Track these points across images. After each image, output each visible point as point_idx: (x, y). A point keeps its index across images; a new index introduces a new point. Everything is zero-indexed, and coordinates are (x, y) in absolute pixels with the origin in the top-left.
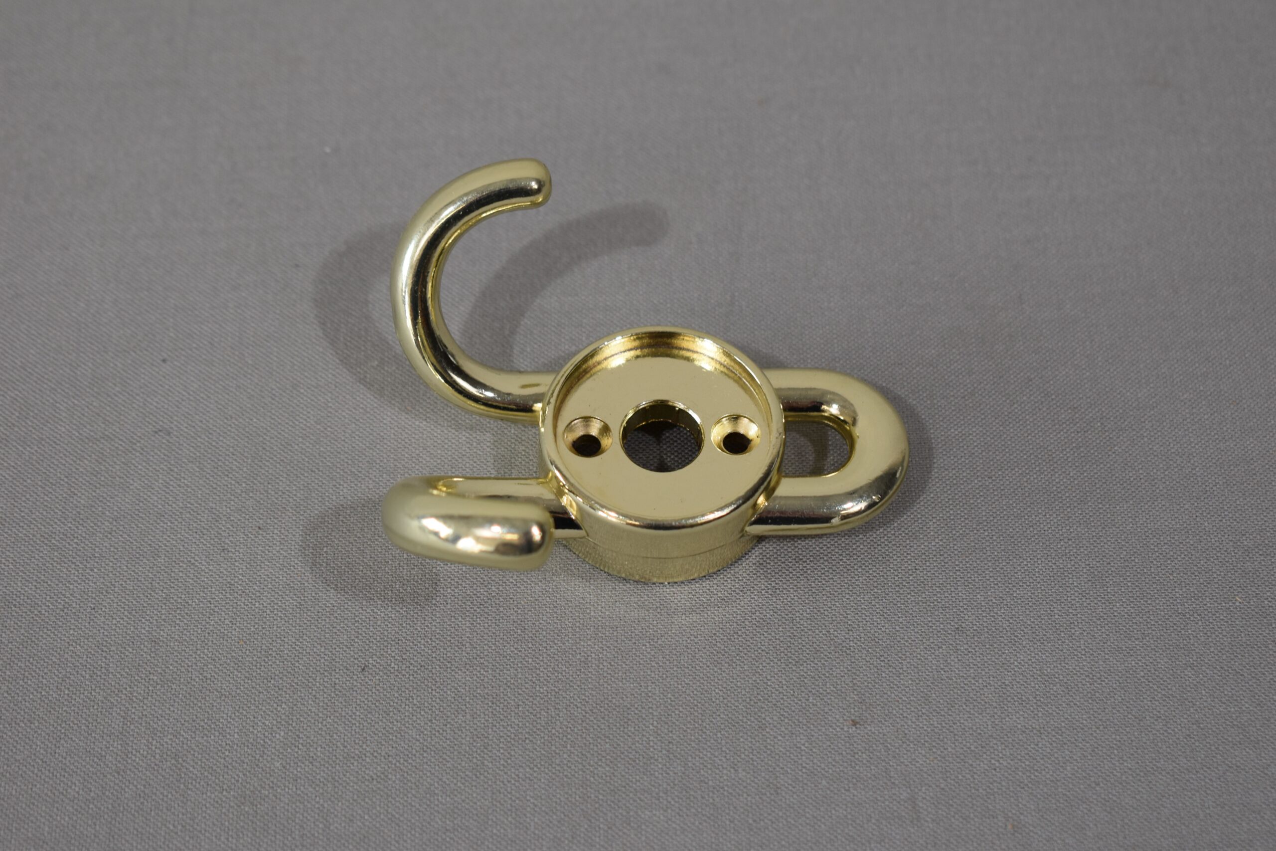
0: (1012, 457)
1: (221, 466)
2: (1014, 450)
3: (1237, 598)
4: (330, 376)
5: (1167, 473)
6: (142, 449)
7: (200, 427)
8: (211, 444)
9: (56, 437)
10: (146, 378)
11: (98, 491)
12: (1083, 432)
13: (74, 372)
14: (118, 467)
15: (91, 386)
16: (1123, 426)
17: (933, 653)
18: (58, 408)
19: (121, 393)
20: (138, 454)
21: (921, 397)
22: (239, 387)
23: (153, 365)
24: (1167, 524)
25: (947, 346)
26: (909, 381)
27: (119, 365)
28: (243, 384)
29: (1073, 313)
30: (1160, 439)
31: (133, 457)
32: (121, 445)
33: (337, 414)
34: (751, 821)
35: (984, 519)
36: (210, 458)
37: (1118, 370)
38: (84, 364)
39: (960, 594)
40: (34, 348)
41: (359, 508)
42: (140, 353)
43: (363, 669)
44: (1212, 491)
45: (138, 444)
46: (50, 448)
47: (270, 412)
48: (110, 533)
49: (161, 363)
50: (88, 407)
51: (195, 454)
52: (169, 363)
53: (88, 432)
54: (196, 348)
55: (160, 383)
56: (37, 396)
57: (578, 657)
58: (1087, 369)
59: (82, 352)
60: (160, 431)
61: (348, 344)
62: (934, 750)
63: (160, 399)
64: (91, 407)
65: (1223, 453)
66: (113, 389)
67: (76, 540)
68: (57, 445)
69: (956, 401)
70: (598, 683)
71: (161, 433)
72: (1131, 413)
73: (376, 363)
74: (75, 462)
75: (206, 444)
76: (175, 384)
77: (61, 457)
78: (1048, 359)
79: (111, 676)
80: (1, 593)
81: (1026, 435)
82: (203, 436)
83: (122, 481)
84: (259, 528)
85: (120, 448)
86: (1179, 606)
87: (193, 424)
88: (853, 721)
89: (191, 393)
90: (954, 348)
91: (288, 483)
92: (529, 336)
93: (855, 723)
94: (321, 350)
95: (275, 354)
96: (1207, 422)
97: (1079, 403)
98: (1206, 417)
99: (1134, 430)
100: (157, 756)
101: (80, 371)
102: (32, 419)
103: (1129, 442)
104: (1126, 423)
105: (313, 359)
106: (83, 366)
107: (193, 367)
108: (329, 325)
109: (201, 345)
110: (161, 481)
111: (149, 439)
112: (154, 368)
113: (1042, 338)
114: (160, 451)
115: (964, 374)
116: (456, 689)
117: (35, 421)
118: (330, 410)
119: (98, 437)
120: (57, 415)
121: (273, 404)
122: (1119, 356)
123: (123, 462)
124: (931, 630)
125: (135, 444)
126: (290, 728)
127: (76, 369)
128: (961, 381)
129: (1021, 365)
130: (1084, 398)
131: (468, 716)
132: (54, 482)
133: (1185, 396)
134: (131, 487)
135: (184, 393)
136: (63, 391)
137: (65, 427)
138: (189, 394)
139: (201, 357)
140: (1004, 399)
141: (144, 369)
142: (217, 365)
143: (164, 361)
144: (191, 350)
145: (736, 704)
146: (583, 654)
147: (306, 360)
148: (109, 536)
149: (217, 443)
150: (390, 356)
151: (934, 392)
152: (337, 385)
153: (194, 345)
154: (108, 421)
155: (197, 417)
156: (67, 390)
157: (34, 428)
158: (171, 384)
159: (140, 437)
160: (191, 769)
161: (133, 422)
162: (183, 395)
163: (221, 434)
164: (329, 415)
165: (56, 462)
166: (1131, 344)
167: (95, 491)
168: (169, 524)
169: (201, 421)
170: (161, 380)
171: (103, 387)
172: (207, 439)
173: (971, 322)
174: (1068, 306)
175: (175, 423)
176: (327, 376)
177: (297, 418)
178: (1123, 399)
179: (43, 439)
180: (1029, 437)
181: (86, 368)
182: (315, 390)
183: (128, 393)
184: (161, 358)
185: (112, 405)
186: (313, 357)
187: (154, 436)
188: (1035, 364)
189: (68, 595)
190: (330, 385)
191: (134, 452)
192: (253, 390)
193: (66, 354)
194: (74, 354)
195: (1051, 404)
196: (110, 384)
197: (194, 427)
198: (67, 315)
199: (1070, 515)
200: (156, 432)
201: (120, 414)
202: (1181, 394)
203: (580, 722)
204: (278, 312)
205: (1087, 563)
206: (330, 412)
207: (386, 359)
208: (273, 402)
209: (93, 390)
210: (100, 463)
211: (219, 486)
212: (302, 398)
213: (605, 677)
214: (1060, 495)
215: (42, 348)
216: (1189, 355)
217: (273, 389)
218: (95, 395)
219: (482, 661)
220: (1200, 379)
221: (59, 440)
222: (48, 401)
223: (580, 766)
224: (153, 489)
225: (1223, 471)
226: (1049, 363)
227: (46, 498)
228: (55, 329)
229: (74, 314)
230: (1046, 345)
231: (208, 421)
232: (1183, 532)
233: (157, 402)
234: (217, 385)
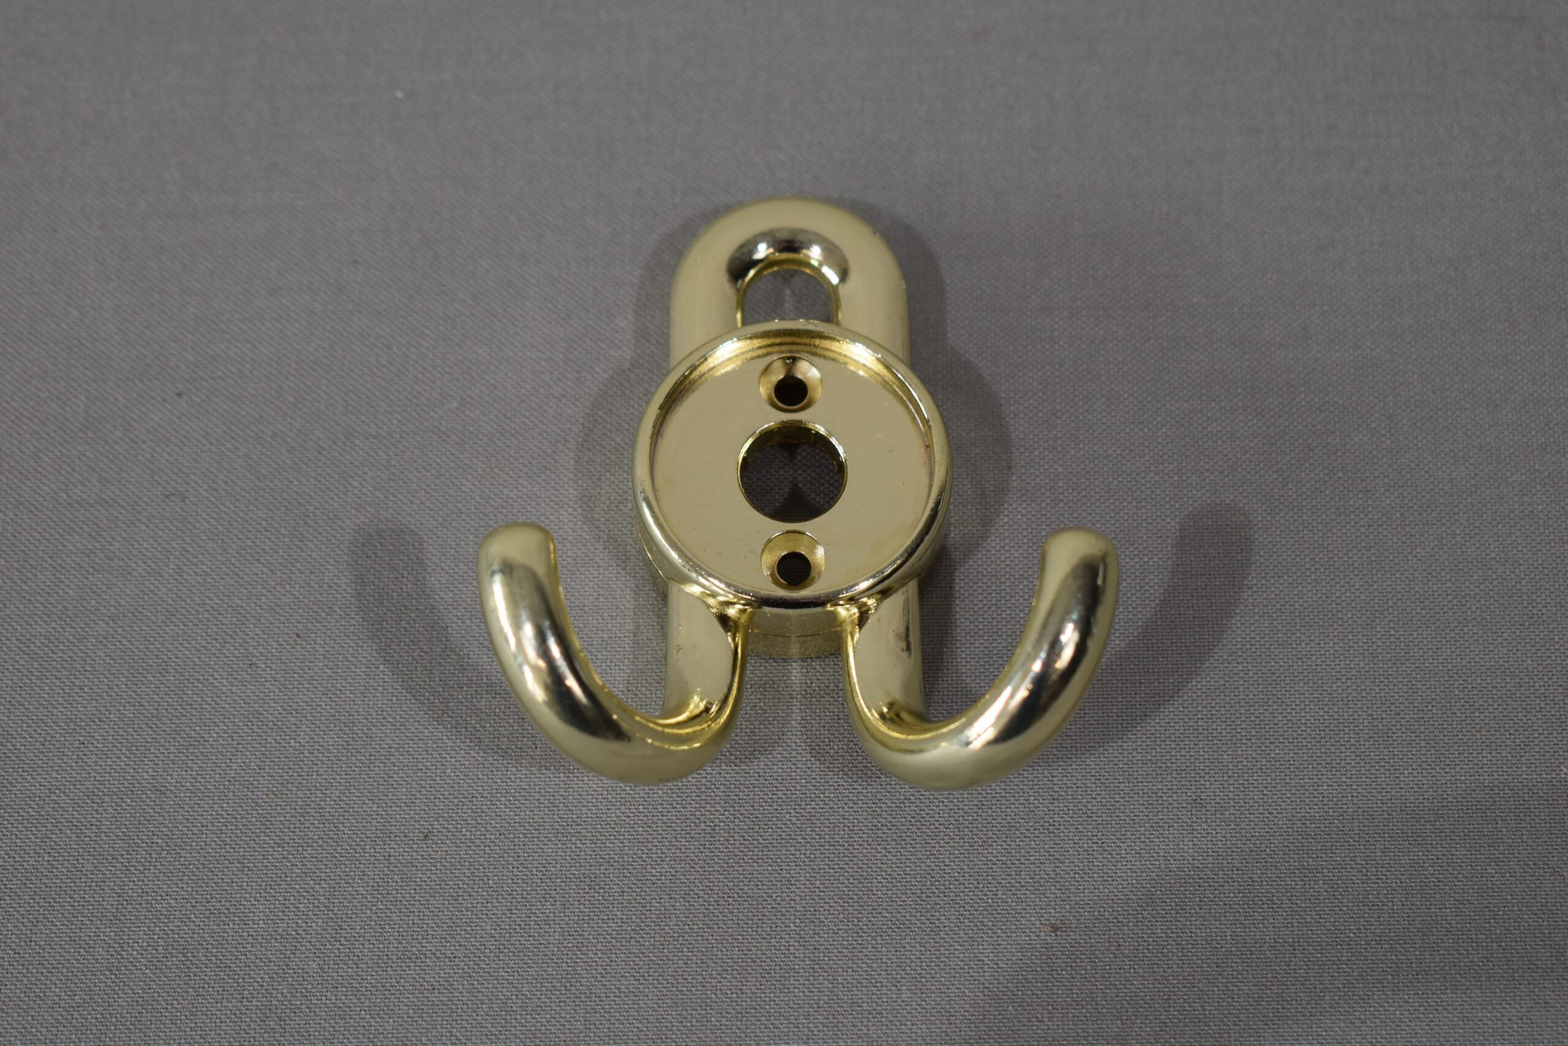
0: (1280, 560)
1: (250, 546)
2: (1284, 549)
3: (1562, 768)
4: (395, 422)
5: (1483, 587)
6: (149, 520)
7: (224, 490)
8: (237, 514)
9: (38, 501)
10: (156, 418)
11: (91, 578)
12: (1376, 527)
13: (61, 408)
14: (117, 545)
15: (84, 429)
16: (1430, 518)
17: (1161, 834)
18: (40, 458)
19: (122, 440)
20: (143, 527)
21: (1166, 471)
22: (276, 434)
23: (164, 400)
24: (1477, 660)
25: (1204, 398)
26: (1151, 447)
27: (120, 398)
28: (281, 431)
29: (1374, 353)
30: (1478, 538)
31: (137, 530)
32: (121, 513)
33: (402, 476)
35: (1239, 646)
36: (236, 535)
37: (1429, 438)
38: (76, 397)
40: (12, 373)
41: (427, 611)
42: (149, 384)
43: (426, 836)
44: (1540, 613)
45: (144, 513)
46: (31, 516)
47: (316, 471)
48: (106, 638)
49: (175, 397)
50: (79, 458)
51: (217, 529)
52: (185, 397)
53: (79, 494)
54: (221, 378)
55: (175, 426)
56: (14, 441)
58: (1388, 435)
59: (74, 380)
60: (173, 495)
61: (420, 376)
62: (1155, 968)
63: (173, 450)
64: (83, 459)
65: (1559, 561)
66: (113, 433)
67: (61, 647)
68: (39, 511)
69: (1212, 477)
71: (173, 498)
72: (1442, 500)
73: (455, 405)
74: (61, 536)
75: (232, 515)
76: (192, 429)
77: (44, 529)
78: (1337, 419)
81: (1301, 528)
82: (228, 504)
83: (122, 564)
84: (298, 635)
85: (121, 517)
86: (1486, 777)
87: (215, 486)
89: (214, 441)
90: (1213, 400)
91: (336, 573)
92: (655, 370)
93: (1055, 929)
94: (383, 383)
95: (324, 388)
96: (1541, 516)
97: (1373, 485)
98: (1540, 507)
99: (1443, 524)
101: (70, 407)
102: (7, 473)
103: (1436, 542)
104: (1434, 514)
105: (372, 397)
106: (74, 400)
107: (217, 404)
108: (395, 349)
109: (228, 373)
110: (172, 566)
111: (159, 505)
112: (166, 405)
113: (1330, 389)
114: (172, 523)
115: (1224, 438)
117: (11, 476)
118: (392, 469)
119: (92, 502)
120: (39, 469)
121: (318, 460)
122: (1431, 417)
123: (123, 538)
124: (1160, 802)
125: (140, 513)
127: (65, 403)
128: (1220, 449)
129: (1300, 427)
130: (1381, 477)
132: (34, 563)
133: (1515, 477)
134: (134, 573)
135: (205, 442)
136: (48, 434)
137: (49, 487)
138: (211, 443)
139: (227, 390)
140: (1275, 476)
141: (154, 405)
142: (247, 402)
143: (179, 395)
144: (213, 379)
145: (903, 897)
147: (364, 397)
149: (246, 514)
150: (473, 395)
151: (1184, 464)
152: (403, 434)
153: (219, 373)
154: (105, 479)
155: (221, 476)
156: (53, 435)
157: (10, 487)
158: (187, 428)
159: (146, 503)
161: (138, 482)
162: (204, 445)
163: (252, 501)
164: (392, 477)
165: (37, 536)
166: (1449, 400)
167: (87, 578)
168: (182, 627)
169: (226, 483)
170: (174, 422)
171: (100, 430)
172: (232, 507)
173: (1238, 364)
174: (1368, 343)
175: (193, 484)
176: (390, 421)
177: (351, 480)
178: (1432, 479)
179: (21, 503)
180: (1305, 532)
181: (78, 402)
182: (375, 441)
183: (132, 440)
184: (176, 391)
185: (111, 456)
186: (374, 394)
187: (164, 502)
188: (1319, 427)
190: (394, 434)
191: (138, 524)
192: (294, 440)
193: (52, 382)
194: (63, 383)
195: (1337, 484)
196: (109, 426)
197: (216, 490)
198: (53, 326)
199: (1351, 644)
200: (167, 497)
201: (122, 470)
202: (1509, 474)
204: (328, 327)
205: (1370, 712)
206: (393, 473)
207: (468, 399)
208: (319, 456)
209: (86, 434)
210: (94, 538)
211: (247, 574)
212: (357, 453)
214: (1340, 615)
216: (1524, 418)
217: (319, 439)
218: (90, 441)
220: (1536, 453)
221: (42, 504)
222: (28, 448)
224: (162, 576)
225: (1557, 587)
226: (1337, 426)
227: (24, 587)
228: (39, 346)
229: (63, 325)
230: (1336, 399)
231: (235, 483)
232: (1498, 672)
233: (169, 453)
234: (248, 431)
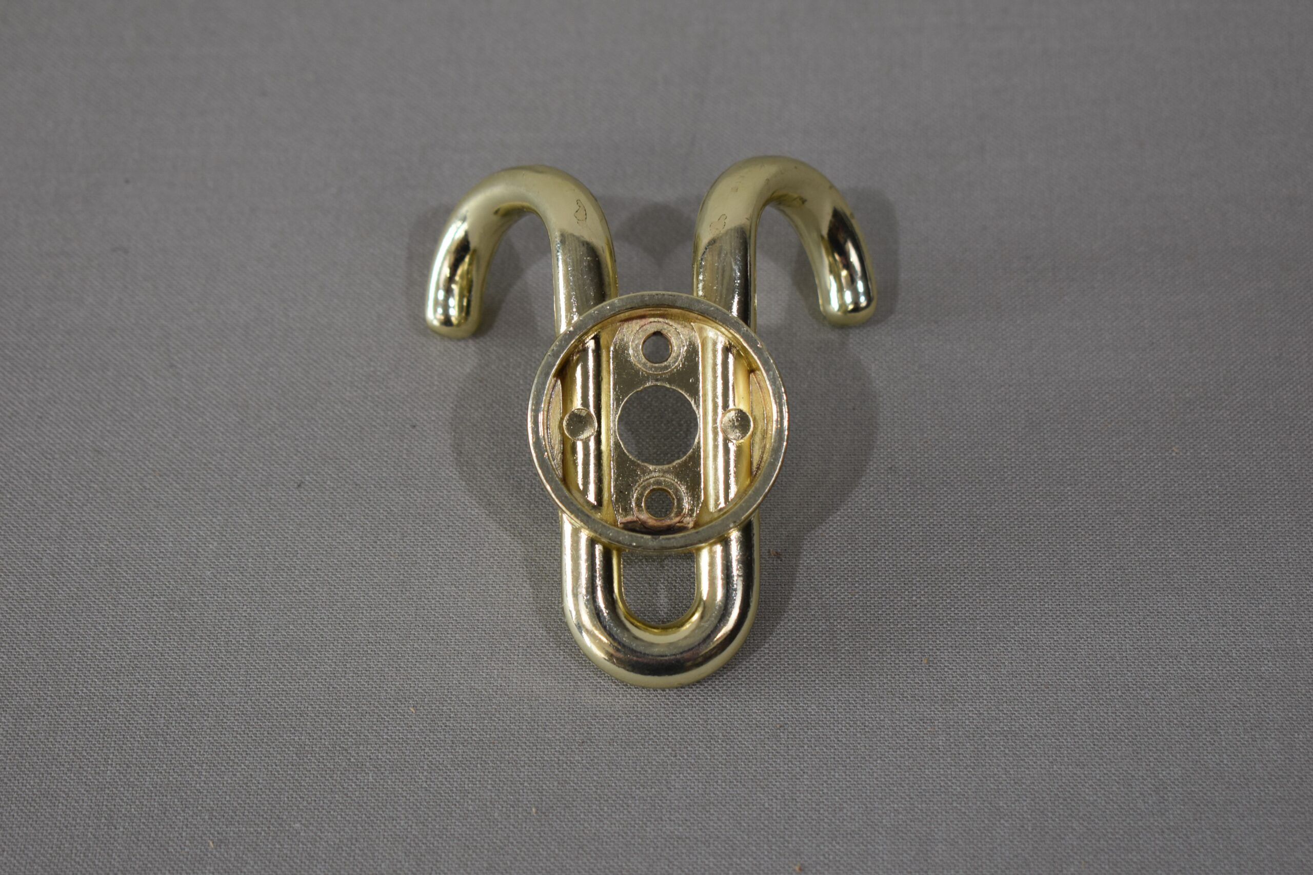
39: (896, 435)
57: (512, 481)
70: (529, 507)
79: (53, 482)
88: (778, 553)
100: (92, 561)
116: (389, 508)
126: (224, 539)
131: (398, 535)
146: (516, 479)
148: (61, 348)
160: (125, 574)
189: (17, 403)
203: (508, 544)
213: (536, 502)
219: (417, 482)
223: (505, 587)
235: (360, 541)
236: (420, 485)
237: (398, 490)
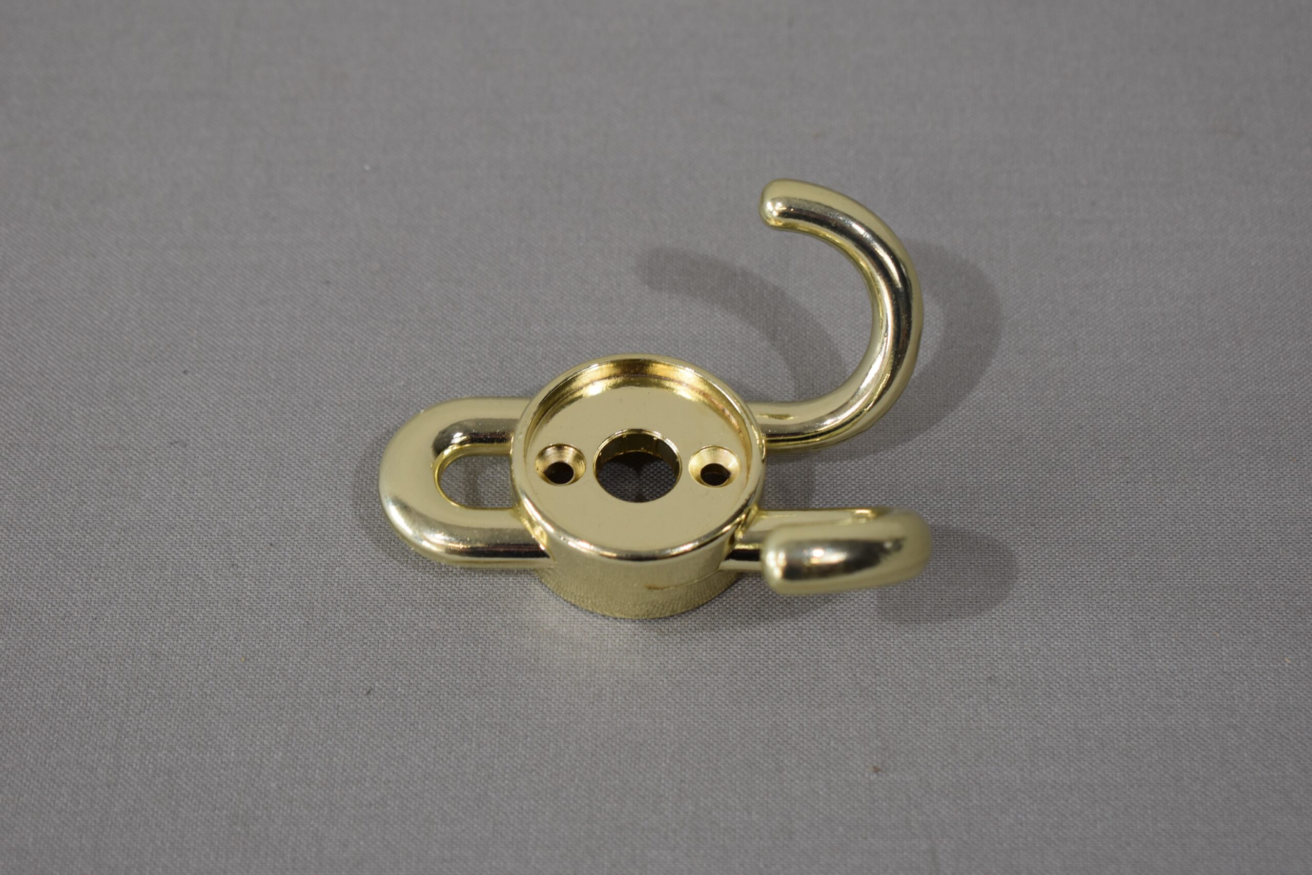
0: (1057, 506)
1: (236, 480)
2: (1060, 498)
3: (1286, 659)
4: (354, 394)
5: (1219, 528)
6: (157, 460)
7: (218, 440)
8: (227, 457)
9: (69, 445)
10: (166, 389)
11: (108, 501)
12: (1133, 483)
13: (92, 379)
14: (130, 478)
15: (109, 395)
16: (1175, 478)
17: (963, 702)
18: (73, 415)
19: (138, 403)
20: (152, 465)
21: (966, 441)
22: (260, 401)
23: (173, 376)
24: (1216, 580)
25: (995, 389)
26: (954, 423)
27: (138, 374)
28: (264, 399)
29: (1129, 361)
30: (1214, 493)
31: (147, 467)
32: (135, 455)
33: (358, 433)
34: (761, 866)
35: (1024, 567)
36: (225, 472)
37: (1174, 421)
38: (103, 372)
39: (995, 643)
40: (54, 354)
41: (375, 529)
42: (162, 364)
43: (369, 692)
44: (1265, 548)
45: (153, 455)
46: (63, 455)
47: (291, 428)
48: (118, 544)
49: (182, 375)
50: (104, 415)
51: (210, 467)
52: (190, 375)
53: (102, 440)
54: (218, 361)
55: (180, 394)
56: (53, 403)
57: (592, 689)
58: (1141, 419)
59: (102, 360)
60: (176, 442)
61: (376, 363)
62: (959, 801)
63: (178, 411)
64: (107, 416)
65: (1279, 510)
66: (132, 398)
67: (82, 549)
68: (70, 452)
69: (1002, 445)
70: (612, 716)
71: (176, 445)
72: (1185, 466)
73: (403, 382)
74: (87, 470)
75: (223, 457)
76: (194, 396)
77: (73, 465)
78: (1100, 407)
79: (108, 687)
80: (2, 599)
81: (1073, 483)
82: (220, 450)
83: (134, 491)
84: (271, 544)
85: (134, 458)
86: (1225, 665)
87: (211, 437)
88: (875, 767)
89: (211, 406)
90: (1002, 392)
91: (304, 501)
92: (562, 363)
93: (876, 770)
94: (347, 367)
95: (300, 370)
96: (1264, 478)
97: (1130, 453)
98: (1263, 472)
99: (1187, 483)
100: (150, 772)
101: (99, 379)
102: (46, 425)
103: (1181, 495)
104: (1179, 476)
105: (338, 377)
106: (102, 374)
107: (215, 379)
108: (356, 343)
109: (225, 358)
110: (173, 493)
111: (164, 450)
112: (174, 379)
113: (1095, 385)
114: (175, 463)
115: (1011, 418)
116: (463, 716)
117: (49, 427)
118: (351, 428)
119: (112, 446)
120: (72, 422)
121: (293, 420)
122: (1176, 407)
123: (135, 473)
124: (962, 678)
125: (150, 455)
126: (289, 748)
127: (95, 376)
128: (1008, 426)
129: (1072, 411)
130: (1137, 448)
131: (474, 745)
132: (64, 489)
133: (1243, 451)
134: (143, 498)
135: (203, 406)
136: (80, 398)
137: (79, 435)
138: (208, 406)
139: (223, 370)
140: (1052, 446)
141: (164, 379)
142: (239, 379)
143: (185, 372)
144: (213, 362)
145: (754, 745)
146: (597, 687)
147: (331, 377)
148: (117, 546)
149: (234, 457)
150: (417, 377)
151: (980, 436)
152: (361, 403)
153: (217, 358)
154: (124, 430)
155: (215, 430)
156: (84, 398)
157: (48, 435)
158: (190, 396)
159: (155, 448)
160: (184, 786)
161: (149, 433)
162: (202, 408)
163: (239, 448)
164: (351, 433)
165: (67, 470)
166: (1189, 395)
167: (105, 501)
168: (179, 537)
169: (219, 435)
170: (180, 391)
171: (121, 396)
172: (223, 453)
173: (1022, 366)
174: (1125, 354)
175: (192, 435)
176: (351, 394)
177: (318, 435)
178: (1177, 451)
179: (55, 446)
180: (1077, 486)
181: (105, 376)
182: (339, 408)
183: (146, 404)
184: (183, 370)
185: (129, 415)
186: (339, 375)
187: (170, 447)
188: (1086, 412)
189: (70, 604)
190: (354, 404)
191: (148, 463)
192: (274, 406)
193: (86, 362)
194: (94, 362)
195: (1101, 453)
196: (128, 394)
197: (211, 440)
198: (89, 322)
199: (1114, 567)
200: (172, 444)
201: (137, 424)
202: (1238, 448)
203: (590, 756)
204: (305, 327)
205: (1130, 616)
206: (352, 431)
207: (413, 380)
208: (294, 418)
209: (110, 398)
210: (112, 472)
211: (233, 500)
212: (324, 416)
213: (619, 711)
214: (1105, 546)
215: (61, 355)
216: (1249, 409)
217: (294, 405)
218: (112, 403)
219: (492, 689)
220: (1259, 433)
221: (72, 447)
222: (63, 407)
223: (587, 802)
224: (165, 500)
225: (1278, 529)
226: (1101, 411)
227: (54, 505)
228: (77, 336)
229: (96, 322)
230: (1099, 392)
231: (226, 435)
232: (1233, 590)
233: (175, 413)
234: (238, 399)
235: (433, 751)
236: (496, 692)
237: (472, 697)
